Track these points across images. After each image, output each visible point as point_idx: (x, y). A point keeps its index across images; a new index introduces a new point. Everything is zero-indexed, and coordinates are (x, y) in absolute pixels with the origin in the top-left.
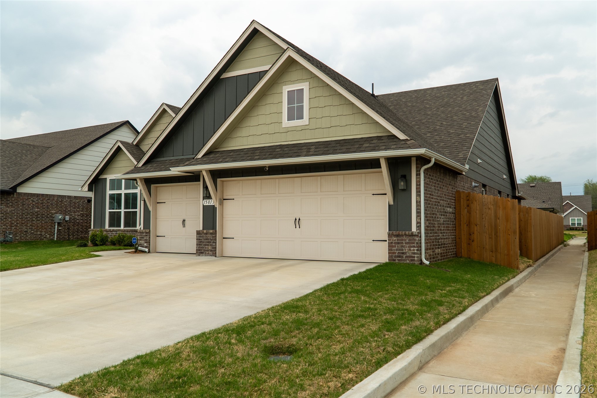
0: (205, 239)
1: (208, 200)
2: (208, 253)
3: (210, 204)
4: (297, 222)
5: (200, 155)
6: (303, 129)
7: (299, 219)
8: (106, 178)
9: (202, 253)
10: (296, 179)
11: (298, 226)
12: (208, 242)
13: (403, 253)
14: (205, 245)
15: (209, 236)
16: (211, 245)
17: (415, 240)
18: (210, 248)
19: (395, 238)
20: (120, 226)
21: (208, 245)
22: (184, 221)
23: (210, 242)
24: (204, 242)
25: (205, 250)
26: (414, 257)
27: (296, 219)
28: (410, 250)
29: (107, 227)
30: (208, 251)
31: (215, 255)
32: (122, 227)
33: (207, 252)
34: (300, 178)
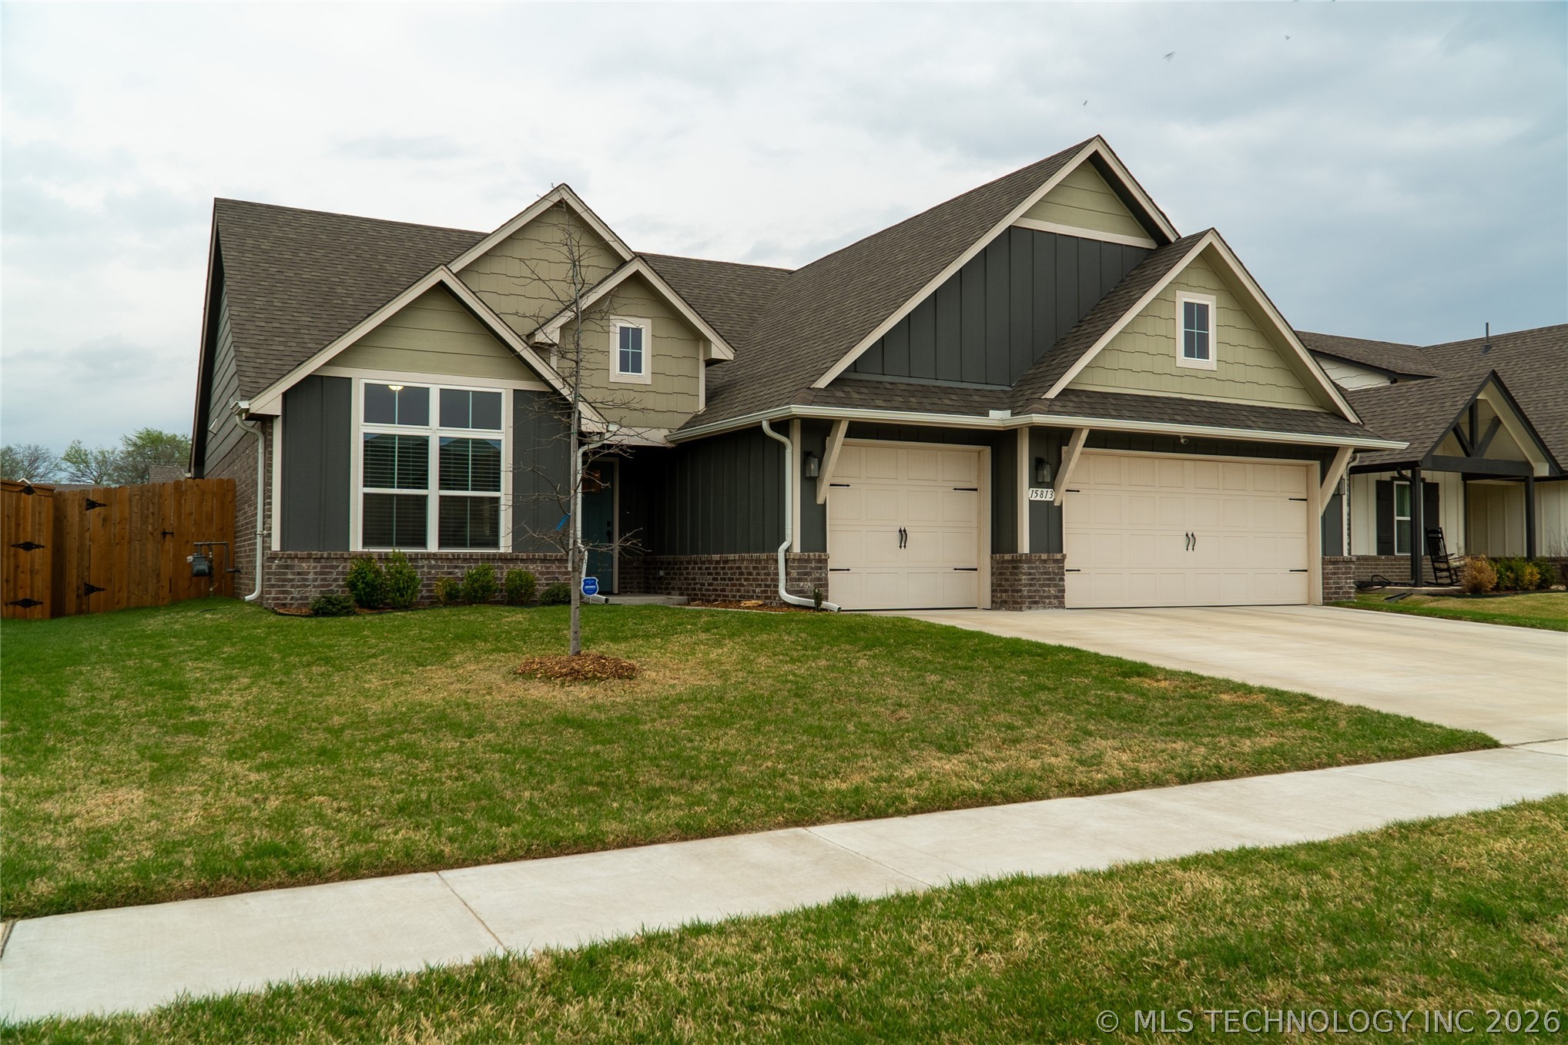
0: (1042, 574)
1: (1040, 490)
2: (1050, 603)
3: (1044, 499)
4: (1191, 539)
5: (1052, 393)
6: (1209, 376)
7: (1193, 535)
8: (351, 379)
9: (1036, 603)
10: (1186, 462)
11: (1190, 547)
12: (1049, 579)
13: (1340, 588)
14: (1043, 585)
15: (1051, 567)
16: (1055, 586)
17: (1351, 568)
18: (1053, 591)
19: (1331, 567)
20: (422, 542)
21: (1049, 586)
22: (903, 533)
23: (1054, 579)
24: (1039, 580)
25: (1042, 597)
26: (1350, 593)
27: (1187, 535)
28: (1346, 583)
29: (356, 544)
30: (1048, 597)
31: (1061, 605)
32: (433, 546)
33: (1047, 601)
34: (1193, 462)
